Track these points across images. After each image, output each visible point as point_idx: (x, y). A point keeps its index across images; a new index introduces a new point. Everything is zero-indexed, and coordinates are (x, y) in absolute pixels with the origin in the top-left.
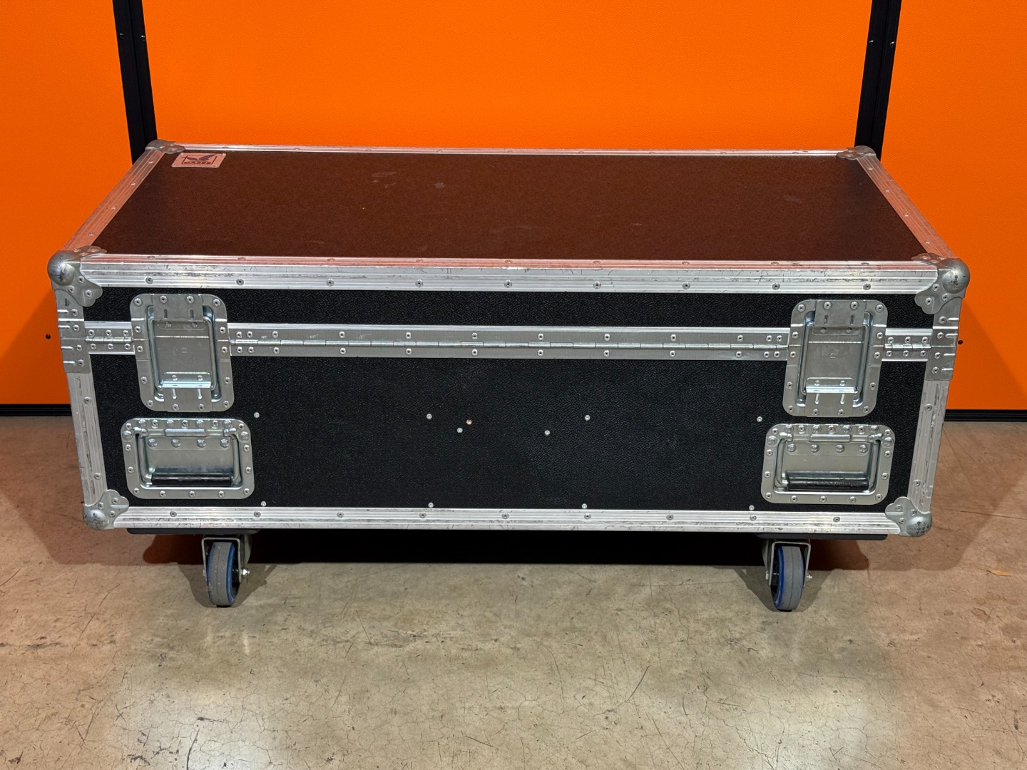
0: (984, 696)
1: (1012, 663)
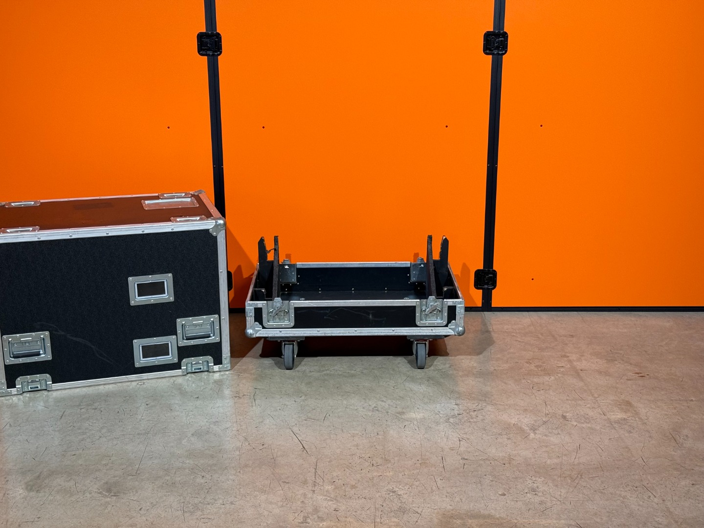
0: (523, 381)
1: (536, 374)
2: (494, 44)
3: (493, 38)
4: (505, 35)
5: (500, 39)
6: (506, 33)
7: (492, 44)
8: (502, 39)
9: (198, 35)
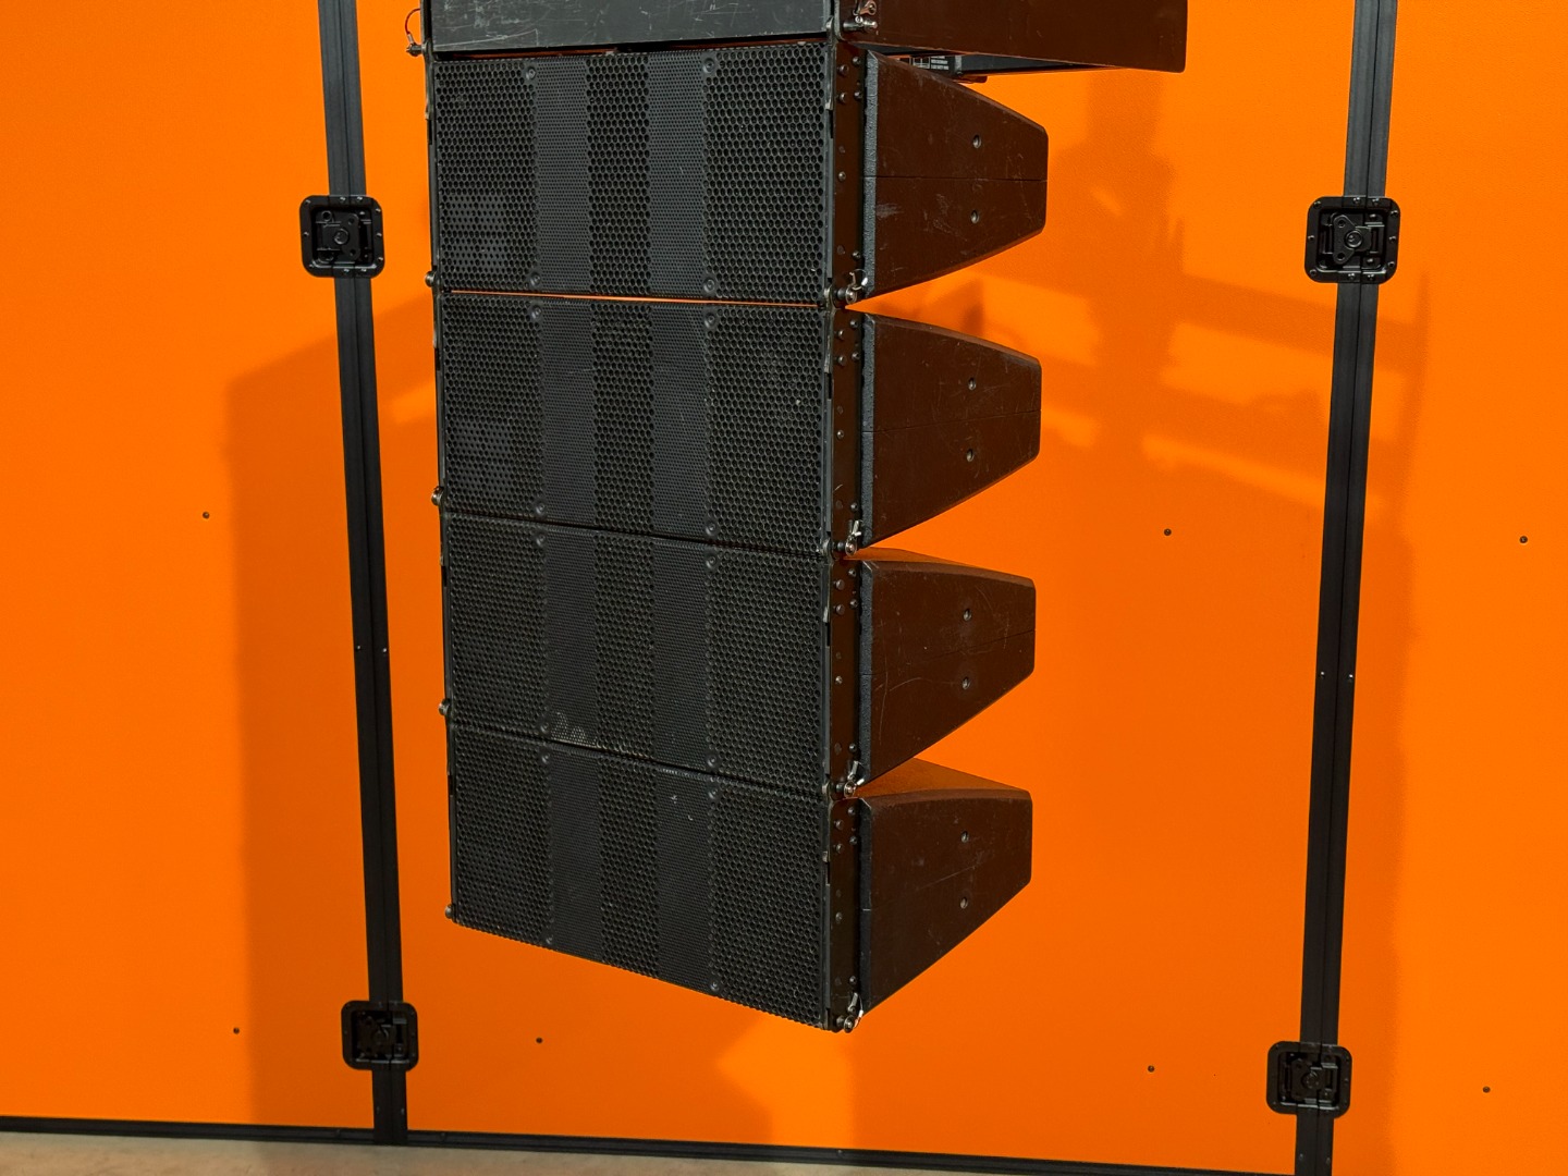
2: (1346, 242)
3: (1341, 222)
4: (1388, 212)
5: (1370, 225)
6: (1392, 204)
7: (1339, 244)
8: (1380, 225)
9: (304, 205)
